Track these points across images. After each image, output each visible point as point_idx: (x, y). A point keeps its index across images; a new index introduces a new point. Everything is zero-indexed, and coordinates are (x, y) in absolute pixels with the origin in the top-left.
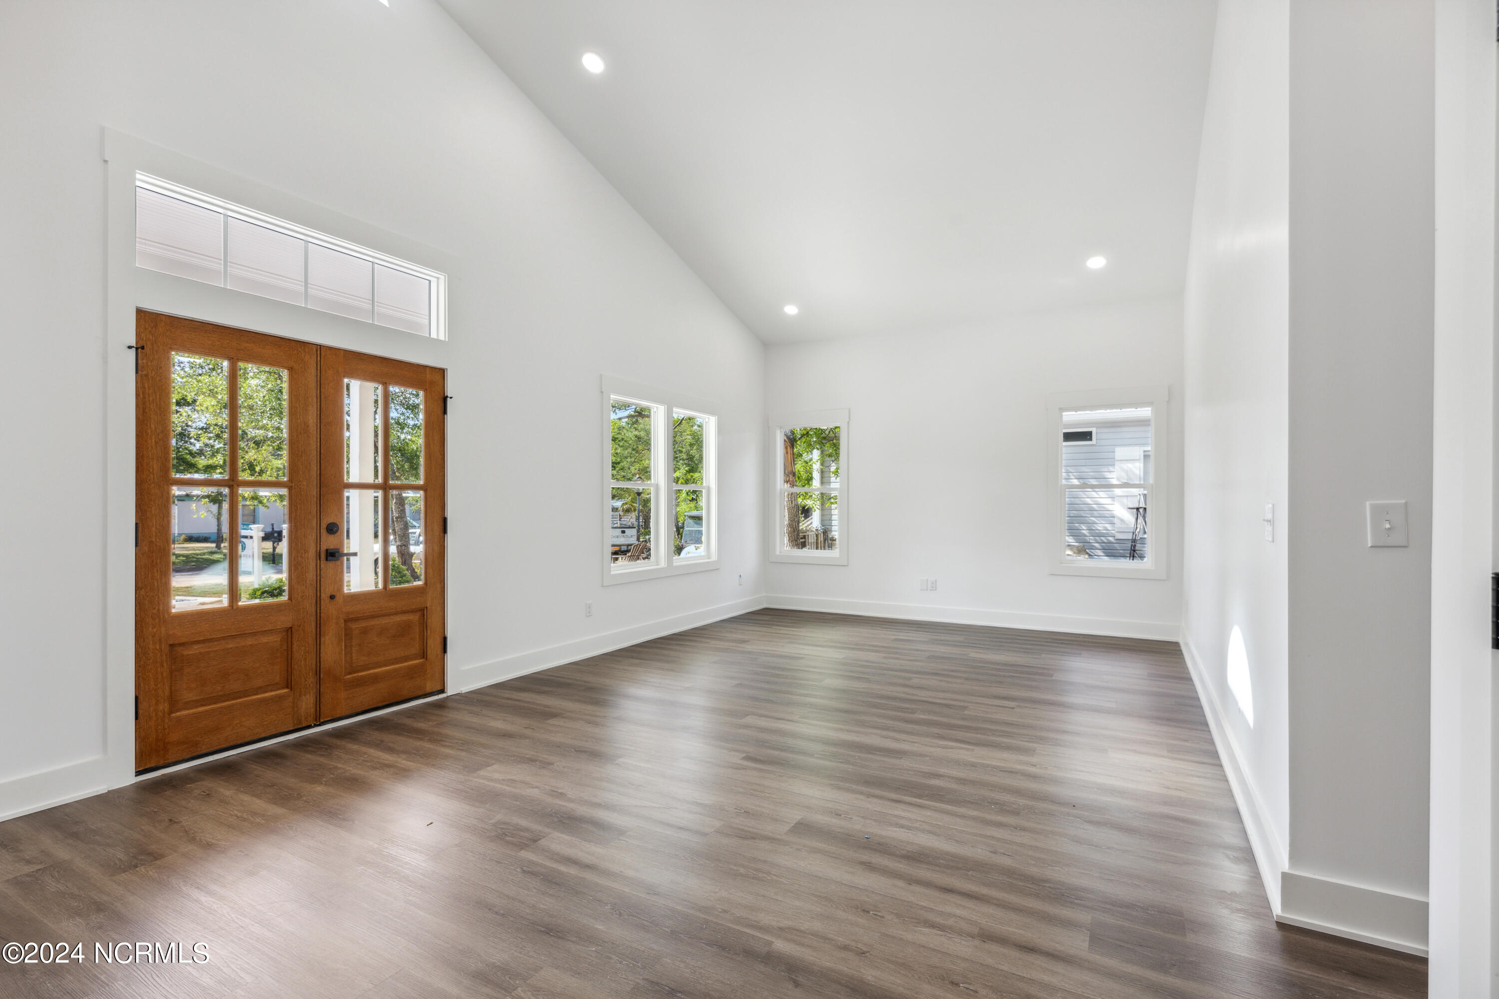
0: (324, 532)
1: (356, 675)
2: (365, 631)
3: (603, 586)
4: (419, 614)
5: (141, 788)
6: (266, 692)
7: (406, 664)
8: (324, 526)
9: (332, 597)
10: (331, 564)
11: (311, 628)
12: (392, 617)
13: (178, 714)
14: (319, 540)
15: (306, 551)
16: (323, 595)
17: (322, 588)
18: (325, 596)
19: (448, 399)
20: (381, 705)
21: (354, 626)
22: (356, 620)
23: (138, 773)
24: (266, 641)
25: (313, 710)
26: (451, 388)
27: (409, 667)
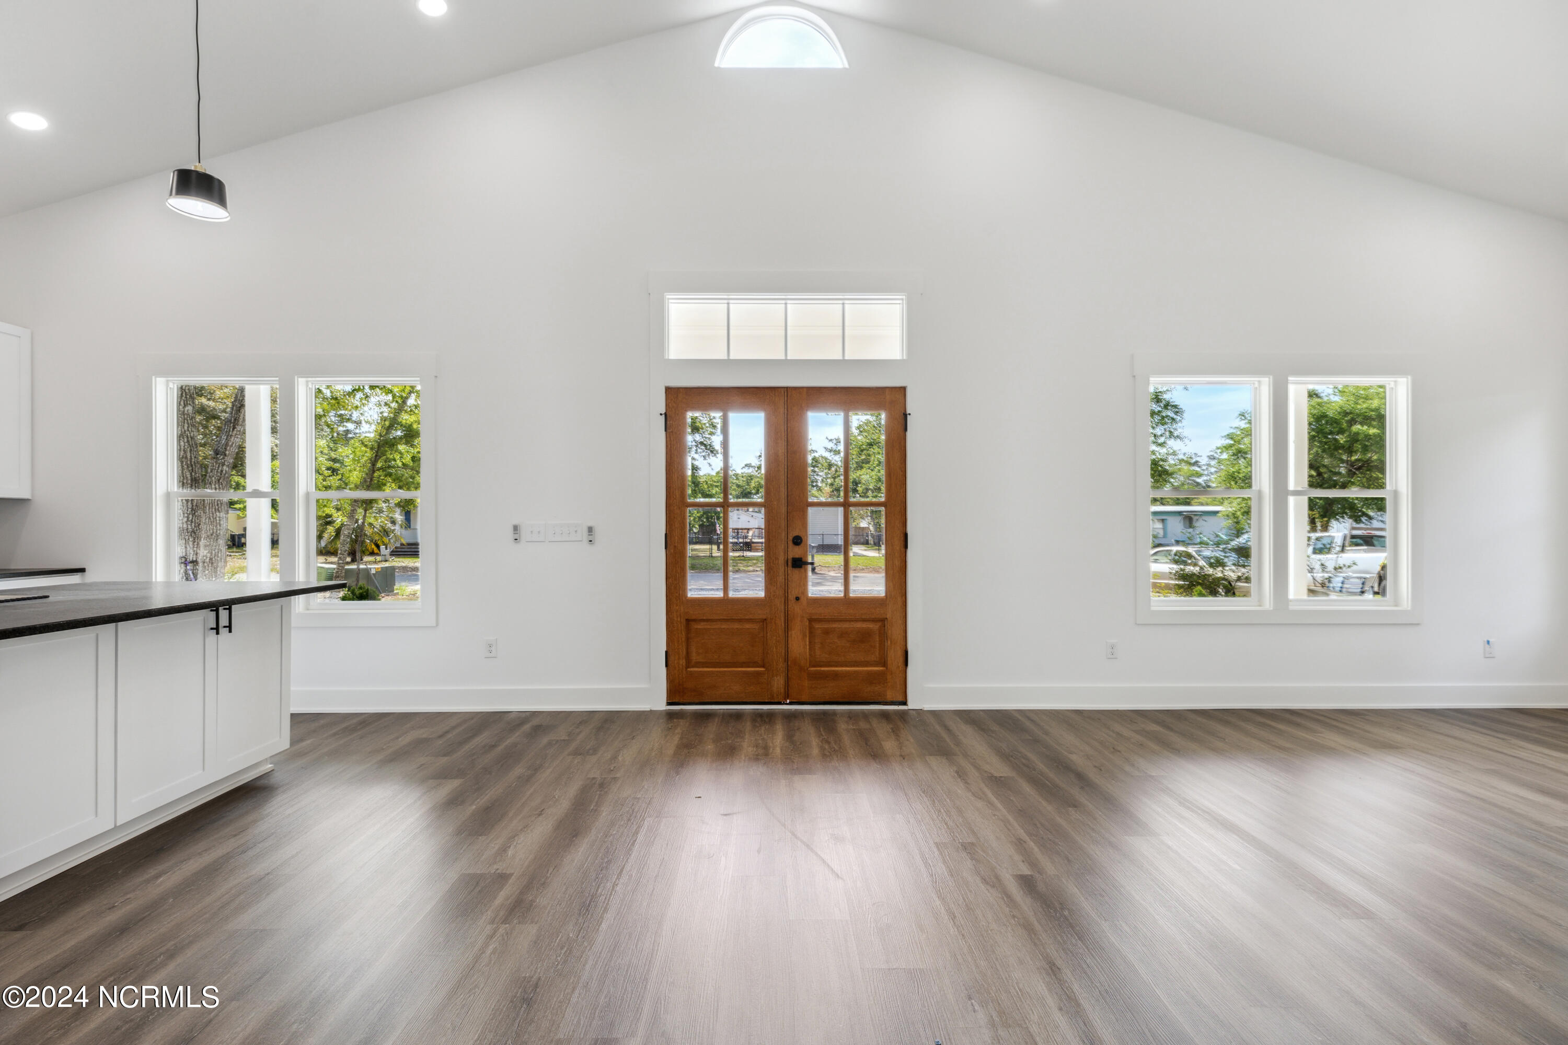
0: (790, 543)
1: (819, 669)
2: (827, 632)
3: (1136, 624)
4: (879, 624)
5: (670, 715)
6: (749, 667)
7: (866, 669)
8: (791, 538)
9: (797, 599)
10: (796, 571)
11: (781, 622)
12: (852, 623)
13: (692, 669)
14: (786, 551)
15: (777, 559)
16: (790, 596)
17: (789, 591)
18: (792, 597)
19: (908, 415)
20: (841, 700)
21: (817, 626)
22: (819, 621)
23: (669, 704)
24: (748, 627)
25: (782, 690)
26: (912, 406)
27: (869, 673)
